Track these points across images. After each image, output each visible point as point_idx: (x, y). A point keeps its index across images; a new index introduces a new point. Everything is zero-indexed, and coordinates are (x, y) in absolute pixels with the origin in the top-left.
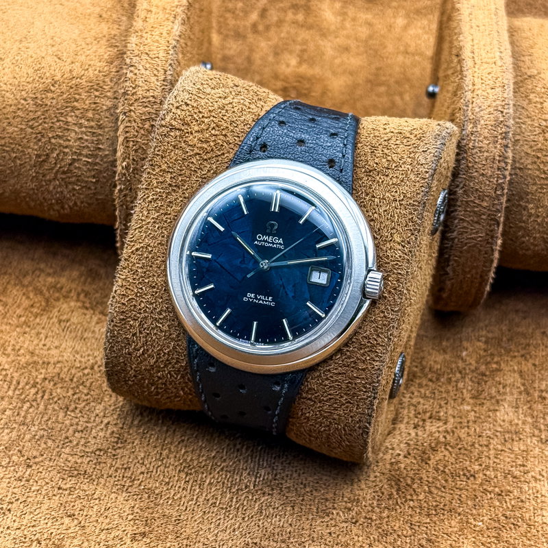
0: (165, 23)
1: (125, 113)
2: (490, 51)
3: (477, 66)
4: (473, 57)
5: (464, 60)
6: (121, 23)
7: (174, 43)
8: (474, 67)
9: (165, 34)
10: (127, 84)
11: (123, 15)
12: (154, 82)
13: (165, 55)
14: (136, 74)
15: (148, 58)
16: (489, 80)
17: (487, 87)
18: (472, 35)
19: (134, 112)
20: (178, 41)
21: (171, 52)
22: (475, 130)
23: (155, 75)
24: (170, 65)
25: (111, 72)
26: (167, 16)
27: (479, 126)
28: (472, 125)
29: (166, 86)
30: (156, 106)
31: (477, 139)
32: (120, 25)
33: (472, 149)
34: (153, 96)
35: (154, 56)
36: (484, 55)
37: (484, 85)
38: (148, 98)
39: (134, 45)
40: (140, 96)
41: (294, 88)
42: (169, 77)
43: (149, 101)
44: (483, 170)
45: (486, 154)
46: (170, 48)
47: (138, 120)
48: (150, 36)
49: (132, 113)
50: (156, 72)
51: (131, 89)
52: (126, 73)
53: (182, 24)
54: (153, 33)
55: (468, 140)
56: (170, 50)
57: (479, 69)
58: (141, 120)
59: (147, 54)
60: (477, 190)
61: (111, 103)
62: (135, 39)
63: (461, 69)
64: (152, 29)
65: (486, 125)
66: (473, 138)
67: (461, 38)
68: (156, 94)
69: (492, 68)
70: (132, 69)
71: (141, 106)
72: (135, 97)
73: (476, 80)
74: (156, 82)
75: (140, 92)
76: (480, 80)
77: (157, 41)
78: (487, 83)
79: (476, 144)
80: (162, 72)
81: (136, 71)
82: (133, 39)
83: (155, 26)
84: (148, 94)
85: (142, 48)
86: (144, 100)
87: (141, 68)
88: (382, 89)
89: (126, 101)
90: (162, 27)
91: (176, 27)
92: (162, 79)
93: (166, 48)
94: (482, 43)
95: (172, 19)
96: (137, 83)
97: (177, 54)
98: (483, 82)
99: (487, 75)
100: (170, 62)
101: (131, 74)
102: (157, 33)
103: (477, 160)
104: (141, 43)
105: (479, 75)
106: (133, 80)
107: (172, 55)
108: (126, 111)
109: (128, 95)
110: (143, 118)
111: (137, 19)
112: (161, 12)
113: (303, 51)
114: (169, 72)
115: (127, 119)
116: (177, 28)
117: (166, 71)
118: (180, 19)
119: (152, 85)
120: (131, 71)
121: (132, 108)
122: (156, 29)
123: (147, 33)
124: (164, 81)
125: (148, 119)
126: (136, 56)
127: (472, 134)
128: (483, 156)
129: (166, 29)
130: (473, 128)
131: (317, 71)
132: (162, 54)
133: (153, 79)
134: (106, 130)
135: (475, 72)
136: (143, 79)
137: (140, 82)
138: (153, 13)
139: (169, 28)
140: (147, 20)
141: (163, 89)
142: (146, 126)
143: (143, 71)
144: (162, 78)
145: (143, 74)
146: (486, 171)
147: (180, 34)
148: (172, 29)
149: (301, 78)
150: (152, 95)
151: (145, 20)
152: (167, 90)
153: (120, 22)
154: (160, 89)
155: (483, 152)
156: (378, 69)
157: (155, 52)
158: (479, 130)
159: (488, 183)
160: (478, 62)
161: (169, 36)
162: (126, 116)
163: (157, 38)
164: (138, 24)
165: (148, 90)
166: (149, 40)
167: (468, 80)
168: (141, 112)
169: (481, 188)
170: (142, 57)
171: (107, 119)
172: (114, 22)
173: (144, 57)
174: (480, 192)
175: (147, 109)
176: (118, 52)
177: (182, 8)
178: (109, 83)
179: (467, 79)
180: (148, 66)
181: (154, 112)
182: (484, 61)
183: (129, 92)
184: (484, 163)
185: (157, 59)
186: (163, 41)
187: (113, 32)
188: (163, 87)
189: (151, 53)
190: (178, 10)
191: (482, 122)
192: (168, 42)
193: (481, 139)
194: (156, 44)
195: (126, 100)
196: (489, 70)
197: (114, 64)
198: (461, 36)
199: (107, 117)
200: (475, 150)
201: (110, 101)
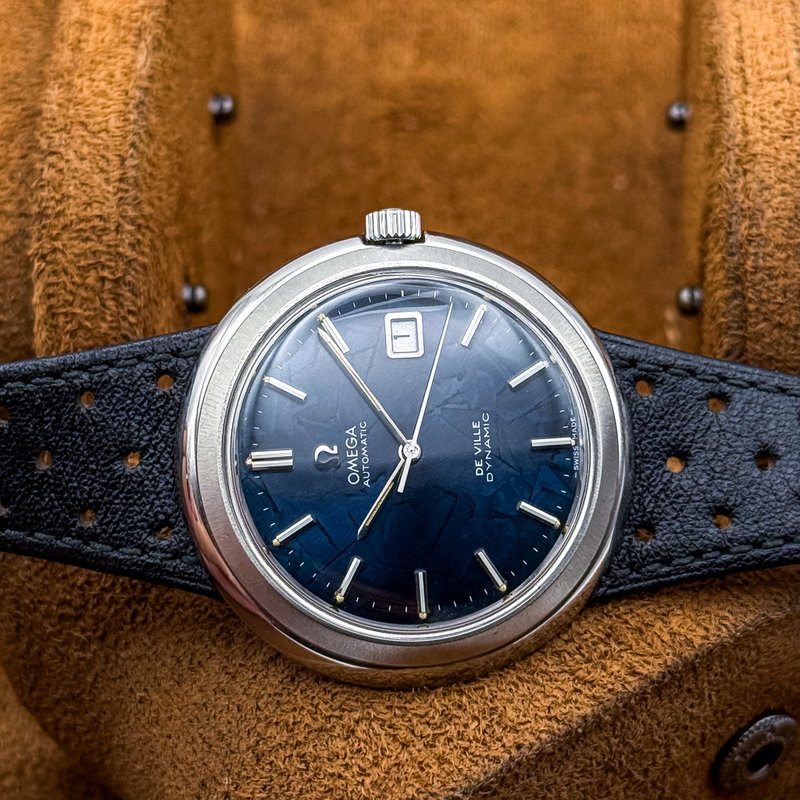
0: (120, 50)
1: (43, 257)
2: (776, 51)
3: (750, 90)
4: (742, 70)
5: (723, 77)
6: (29, 47)
7: (138, 94)
8: (745, 92)
9: (118, 76)
10: (44, 194)
11: (33, 27)
12: (99, 186)
13: (121, 124)
14: (61, 171)
15: (85, 133)
16: (778, 118)
17: (775, 135)
18: (738, 17)
19: (63, 252)
20: (147, 89)
21: (132, 117)
22: (754, 231)
23: (102, 170)
24: (133, 145)
25: (11, 159)
26: (122, 33)
27: (763, 223)
28: (747, 223)
29: (127, 191)
30: (109, 237)
31: (761, 251)
32: (27, 51)
33: (751, 273)
34: (100, 217)
35: (96, 128)
36: (764, 61)
37: (767, 132)
38: (89, 221)
39: (55, 107)
40: (74, 217)
41: (413, 111)
42: (132, 173)
43: (93, 227)
44: (781, 315)
45: (782, 281)
46: (131, 106)
47: (72, 270)
48: (87, 83)
49: (60, 256)
50: (102, 164)
51: (53, 203)
52: (42, 170)
53: (154, 49)
54: (94, 76)
55: (743, 255)
56: (129, 112)
57: (754, 96)
58: (79, 268)
59: (83, 124)
60: (770, 358)
61: (14, 226)
62: (56, 92)
63: (718, 99)
64: (93, 66)
65: (777, 218)
66: (752, 250)
67: (716, 27)
68: (106, 210)
69: (783, 90)
70: (53, 159)
71: (76, 239)
72: (62, 219)
73: (749, 120)
74: (104, 186)
75: (72, 210)
76: (757, 120)
77: (103, 94)
78: (773, 126)
79: (761, 261)
80: (116, 161)
81: (62, 164)
82: (54, 93)
83: (98, 58)
84: (89, 212)
85: (71, 112)
86: (82, 226)
87: (71, 156)
88: (591, 97)
89: (44, 231)
90: (112, 61)
91: (141, 59)
92: (118, 177)
93: (122, 107)
94: (760, 34)
95: (132, 38)
96: (64, 190)
97: (146, 119)
98: (765, 123)
99: (773, 108)
100: (131, 138)
101: (52, 172)
102: (103, 74)
103: (764, 296)
104: (69, 100)
105: (757, 109)
106: (56, 184)
107: (135, 122)
108: (45, 252)
109: (48, 216)
110: (82, 263)
111: (60, 45)
112: (110, 26)
113: (425, 35)
114: (129, 162)
115: (49, 268)
116: (143, 60)
117: (123, 160)
118: (149, 38)
119: (98, 192)
120: (52, 165)
121: (58, 244)
122: (101, 66)
123: (80, 76)
124: (121, 180)
125: (93, 266)
126: (61, 130)
127: (750, 241)
128: (776, 285)
129: (120, 64)
130: (750, 227)
131: (455, 72)
132: (114, 122)
133: (98, 179)
134: (10, 283)
135: (747, 103)
136: (77, 182)
137: (71, 188)
138: (94, 29)
139: (129, 59)
140: (83, 45)
141: (121, 198)
142: (90, 281)
143: (76, 164)
144: (117, 174)
145: (76, 170)
146: (786, 316)
147: (151, 72)
148: (133, 62)
149: (425, 89)
150: (100, 213)
151: (76, 47)
152: (129, 200)
153: (27, 43)
154: (113, 200)
155: (777, 277)
156: (580, 57)
157: (99, 119)
158: (763, 230)
159: (792, 341)
160: (753, 79)
161: (129, 80)
162: (48, 263)
163: (103, 85)
164: (64, 56)
165: (90, 204)
166: (86, 93)
167: (734, 121)
168: (77, 251)
169: (779, 354)
170: (73, 132)
171: (7, 261)
172: (16, 44)
173: (78, 131)
174: (777, 361)
175: (90, 244)
176: (25, 113)
177: (153, 13)
178: (8, 183)
179: (732, 122)
180: (85, 150)
181: (104, 249)
182: (766, 74)
183: (49, 211)
184: (779, 299)
185: (103, 135)
186: (115, 94)
187: (13, 68)
188: (120, 195)
189: (91, 121)
190: (146, 18)
191: (769, 214)
192: (127, 93)
193: (768, 249)
194: (101, 100)
195: (44, 227)
196: (777, 96)
197: (17, 140)
198: (715, 21)
199: (8, 257)
200: (759, 275)
201: (13, 223)
